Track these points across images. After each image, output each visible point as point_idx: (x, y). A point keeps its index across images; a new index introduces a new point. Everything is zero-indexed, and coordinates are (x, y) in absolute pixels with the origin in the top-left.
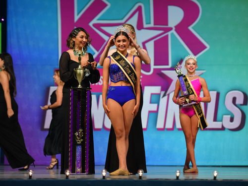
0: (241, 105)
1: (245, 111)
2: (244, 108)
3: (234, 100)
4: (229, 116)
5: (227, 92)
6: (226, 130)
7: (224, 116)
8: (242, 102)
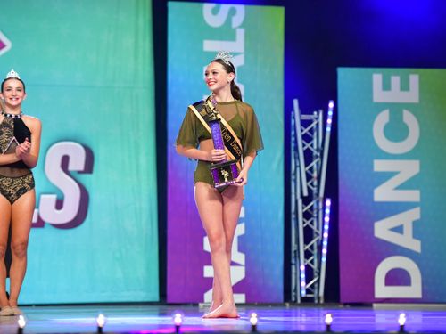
0: (80, 172)
1: (87, 186)
2: (85, 179)
3: (65, 161)
4: (54, 197)
5: (50, 146)
6: (46, 226)
7: (43, 196)
8: (81, 168)
